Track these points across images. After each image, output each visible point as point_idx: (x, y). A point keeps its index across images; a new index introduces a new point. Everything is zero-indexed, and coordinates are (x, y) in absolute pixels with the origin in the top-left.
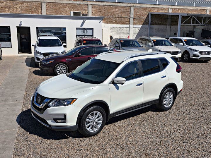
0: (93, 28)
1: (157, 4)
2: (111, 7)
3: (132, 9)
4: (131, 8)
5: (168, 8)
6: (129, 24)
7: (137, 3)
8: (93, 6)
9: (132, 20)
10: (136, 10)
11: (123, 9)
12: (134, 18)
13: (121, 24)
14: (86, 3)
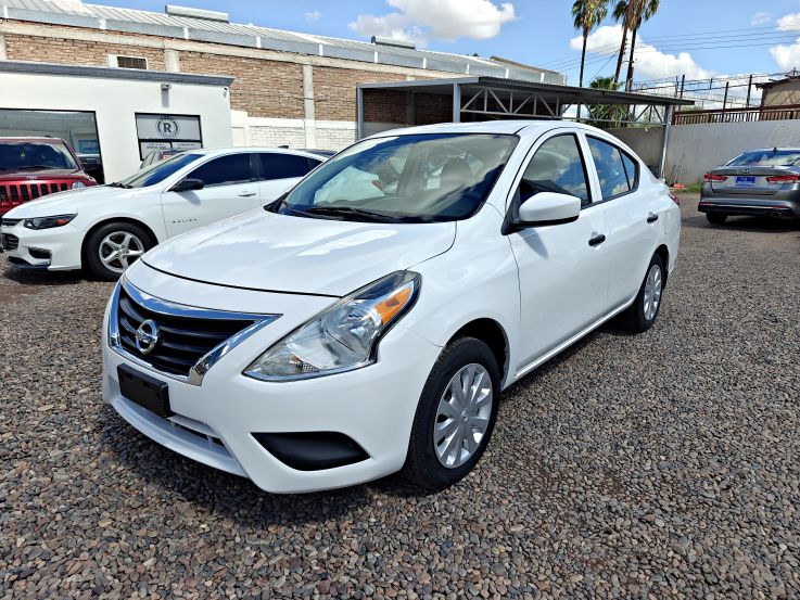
0: (198, 117)
1: (376, 61)
2: (244, 61)
3: (308, 71)
4: (305, 67)
5: (404, 75)
6: (303, 116)
7: (321, 54)
8: (184, 56)
9: (309, 106)
10: (319, 75)
11: (282, 71)
12: (317, 100)
13: (280, 115)
14: (155, 43)
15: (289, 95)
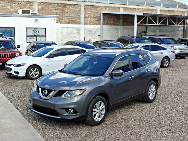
0: (45, 28)
2: (60, 5)
4: (81, 6)
8: (39, 4)
15: (75, 16)
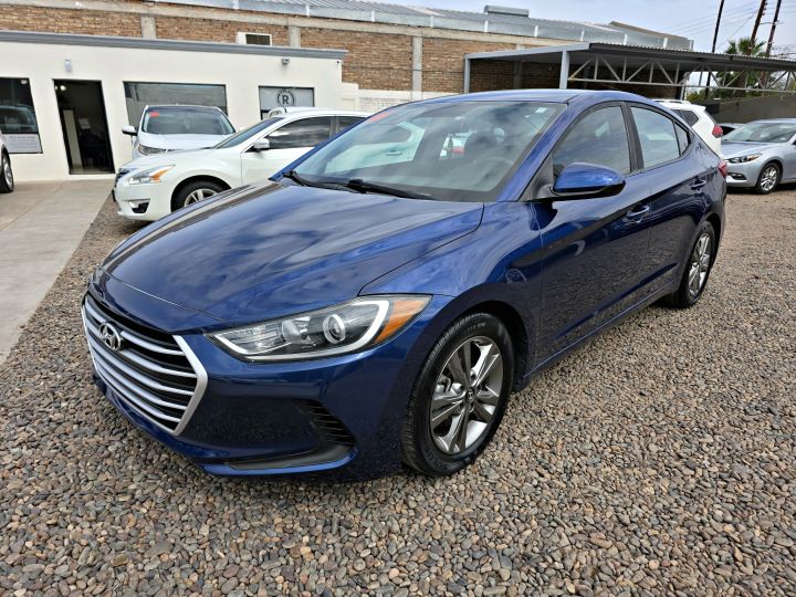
0: (313, 89)
1: (486, 30)
2: (358, 35)
3: (418, 44)
5: (514, 45)
6: (410, 88)
7: (432, 26)
8: (304, 32)
9: (417, 77)
10: (428, 47)
11: (393, 44)
12: (425, 72)
13: (389, 88)
14: (281, 21)
15: (398, 67)
